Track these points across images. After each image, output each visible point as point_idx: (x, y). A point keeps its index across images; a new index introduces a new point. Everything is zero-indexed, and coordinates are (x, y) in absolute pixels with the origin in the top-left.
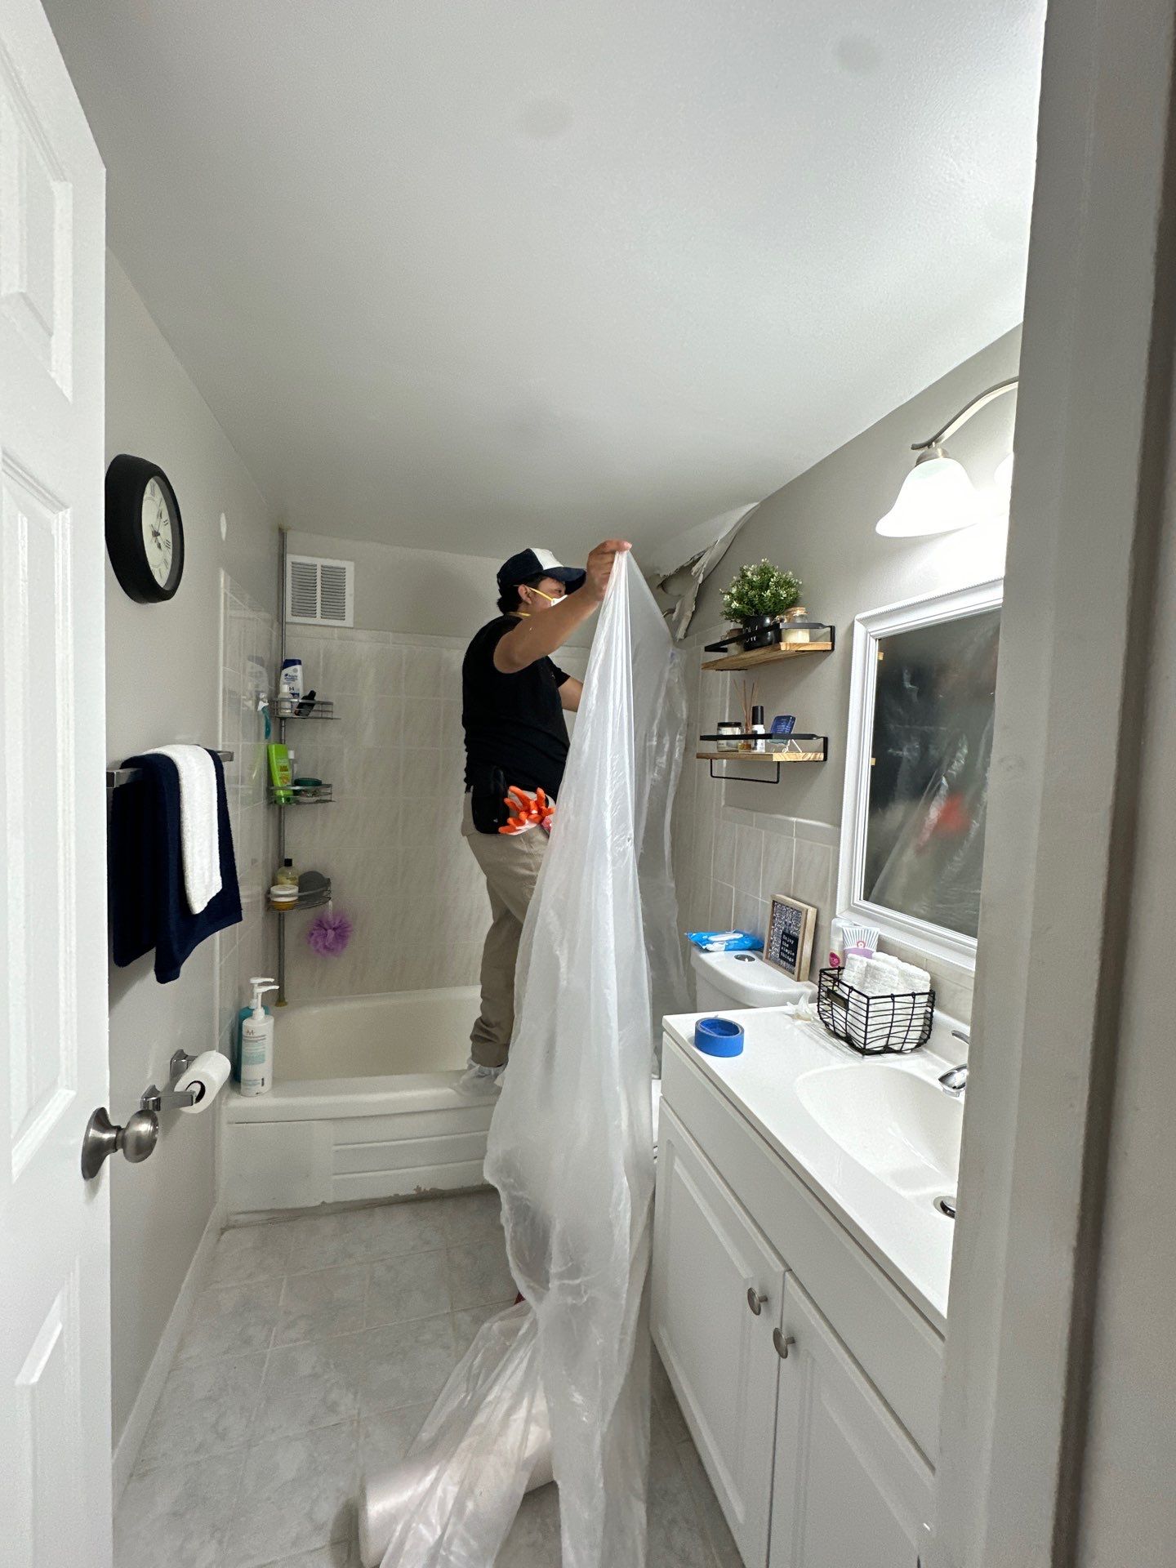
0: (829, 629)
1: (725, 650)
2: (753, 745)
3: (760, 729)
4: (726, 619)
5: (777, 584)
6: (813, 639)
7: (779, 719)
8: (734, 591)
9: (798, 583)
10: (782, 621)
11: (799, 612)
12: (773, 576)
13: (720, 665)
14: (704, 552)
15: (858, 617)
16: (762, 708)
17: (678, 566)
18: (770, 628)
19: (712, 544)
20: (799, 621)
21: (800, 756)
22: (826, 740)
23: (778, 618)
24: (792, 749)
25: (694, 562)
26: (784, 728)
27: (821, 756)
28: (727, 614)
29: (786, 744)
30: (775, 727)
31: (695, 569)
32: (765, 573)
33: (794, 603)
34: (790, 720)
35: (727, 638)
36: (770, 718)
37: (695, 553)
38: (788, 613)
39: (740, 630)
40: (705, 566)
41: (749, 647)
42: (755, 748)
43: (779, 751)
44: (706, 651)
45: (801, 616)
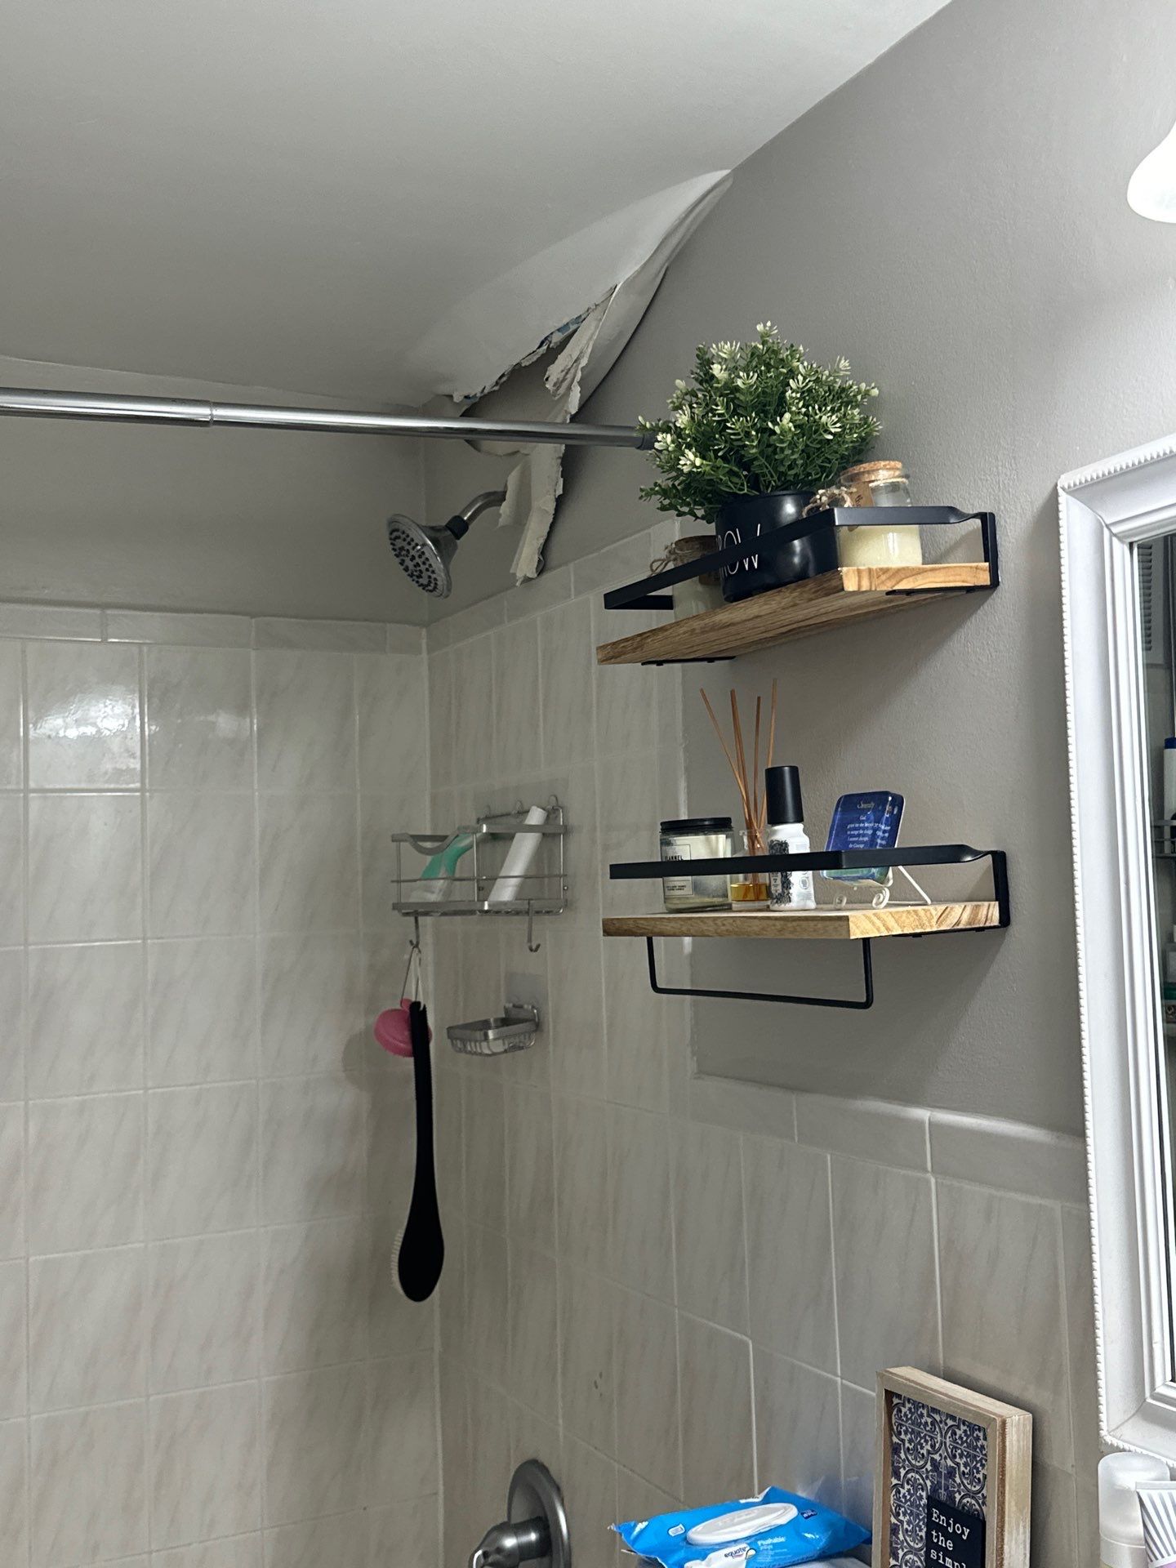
0: (978, 522)
1: (666, 603)
2: (777, 889)
3: (795, 837)
4: (663, 508)
5: (808, 395)
6: (932, 556)
7: (850, 805)
8: (682, 420)
9: (867, 393)
10: (836, 501)
11: (883, 474)
12: (792, 374)
13: (654, 647)
14: (579, 320)
15: (1065, 481)
16: (794, 771)
17: (506, 366)
18: (797, 528)
19: (598, 295)
20: (885, 501)
21: (929, 917)
22: (1000, 860)
23: (822, 496)
24: (902, 896)
25: (551, 353)
26: (867, 830)
27: (990, 913)
28: (665, 493)
29: (882, 880)
30: (840, 829)
31: (555, 371)
32: (768, 366)
33: (862, 450)
34: (886, 804)
35: (671, 566)
36: (821, 798)
37: (551, 324)
38: (853, 478)
39: (704, 541)
40: (584, 362)
41: (740, 589)
42: (784, 897)
43: (864, 900)
44: (608, 606)
45: (894, 488)
